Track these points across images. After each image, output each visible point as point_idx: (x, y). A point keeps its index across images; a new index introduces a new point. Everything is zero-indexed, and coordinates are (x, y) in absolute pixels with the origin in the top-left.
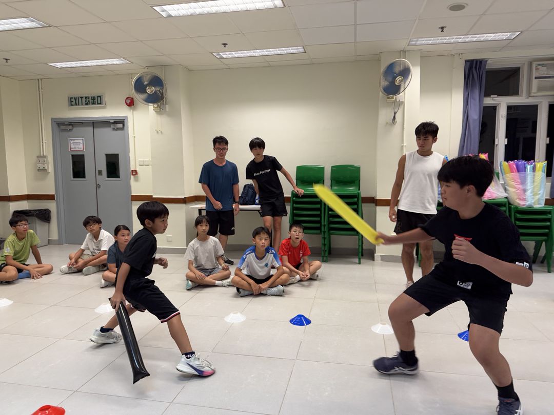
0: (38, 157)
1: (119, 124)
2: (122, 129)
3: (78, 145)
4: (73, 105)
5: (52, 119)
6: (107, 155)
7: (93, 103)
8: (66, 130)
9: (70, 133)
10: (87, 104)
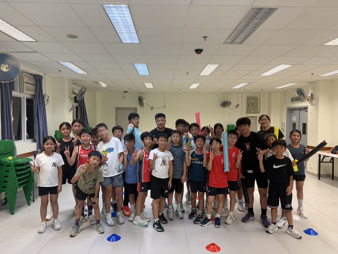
0: (282, 124)
1: (306, 108)
2: (307, 111)
3: (294, 119)
4: (292, 101)
5: (287, 108)
6: (303, 124)
7: (298, 100)
8: (291, 112)
9: (293, 113)
10: (296, 101)
